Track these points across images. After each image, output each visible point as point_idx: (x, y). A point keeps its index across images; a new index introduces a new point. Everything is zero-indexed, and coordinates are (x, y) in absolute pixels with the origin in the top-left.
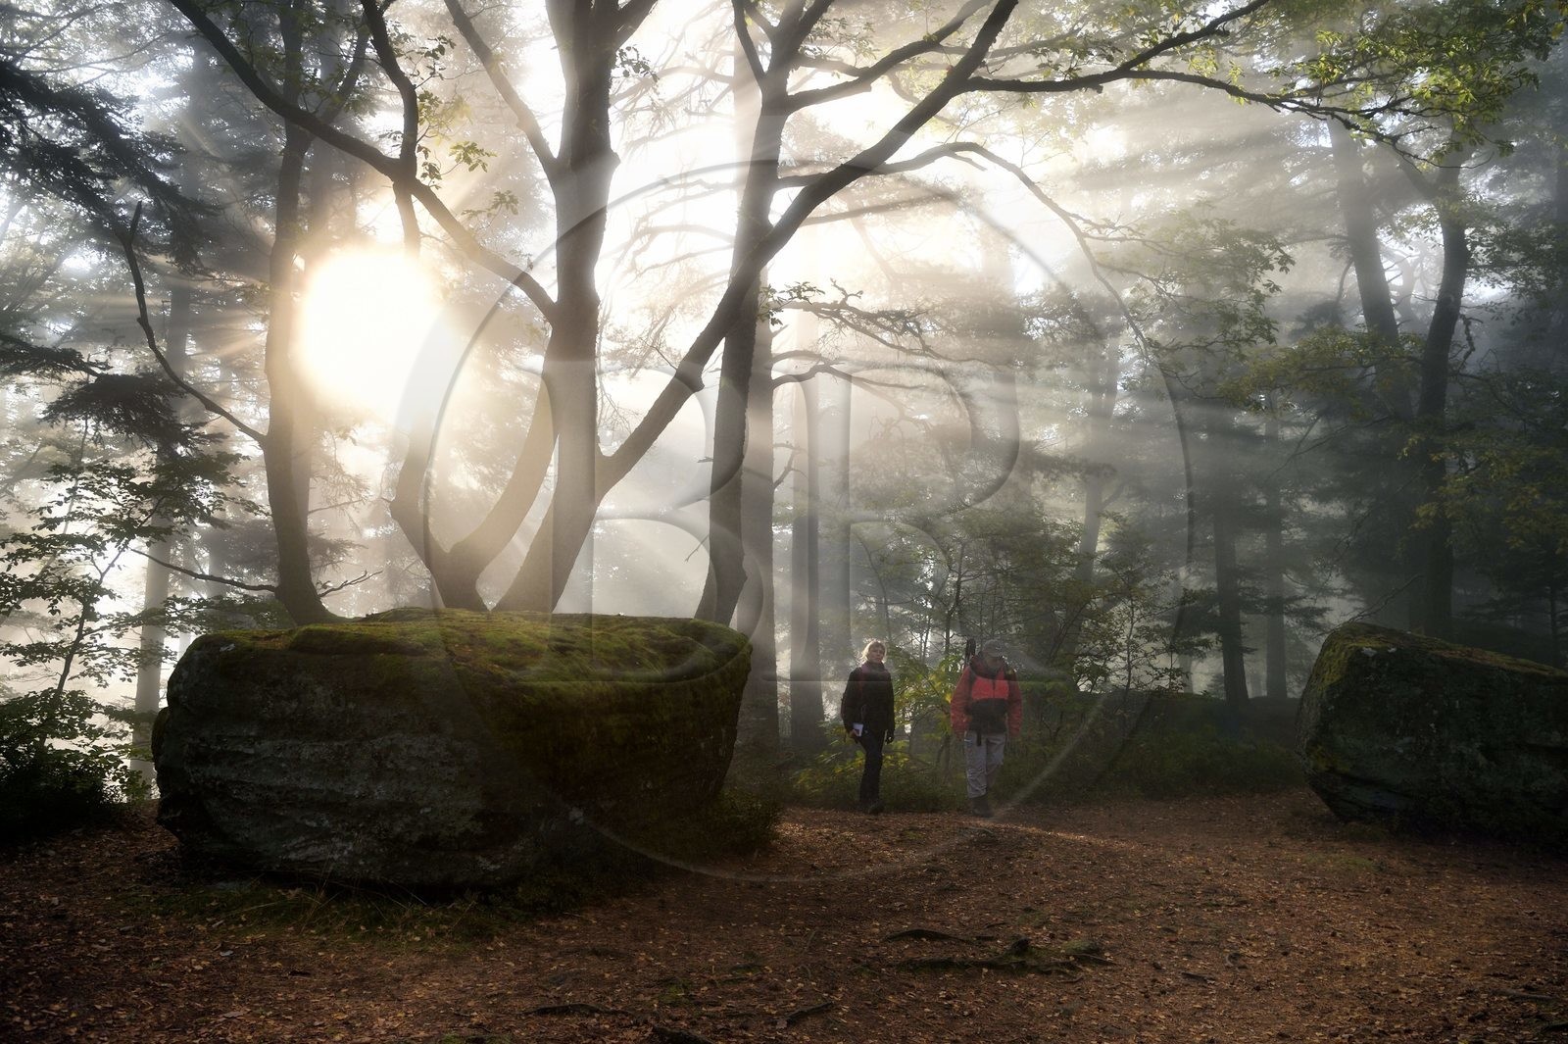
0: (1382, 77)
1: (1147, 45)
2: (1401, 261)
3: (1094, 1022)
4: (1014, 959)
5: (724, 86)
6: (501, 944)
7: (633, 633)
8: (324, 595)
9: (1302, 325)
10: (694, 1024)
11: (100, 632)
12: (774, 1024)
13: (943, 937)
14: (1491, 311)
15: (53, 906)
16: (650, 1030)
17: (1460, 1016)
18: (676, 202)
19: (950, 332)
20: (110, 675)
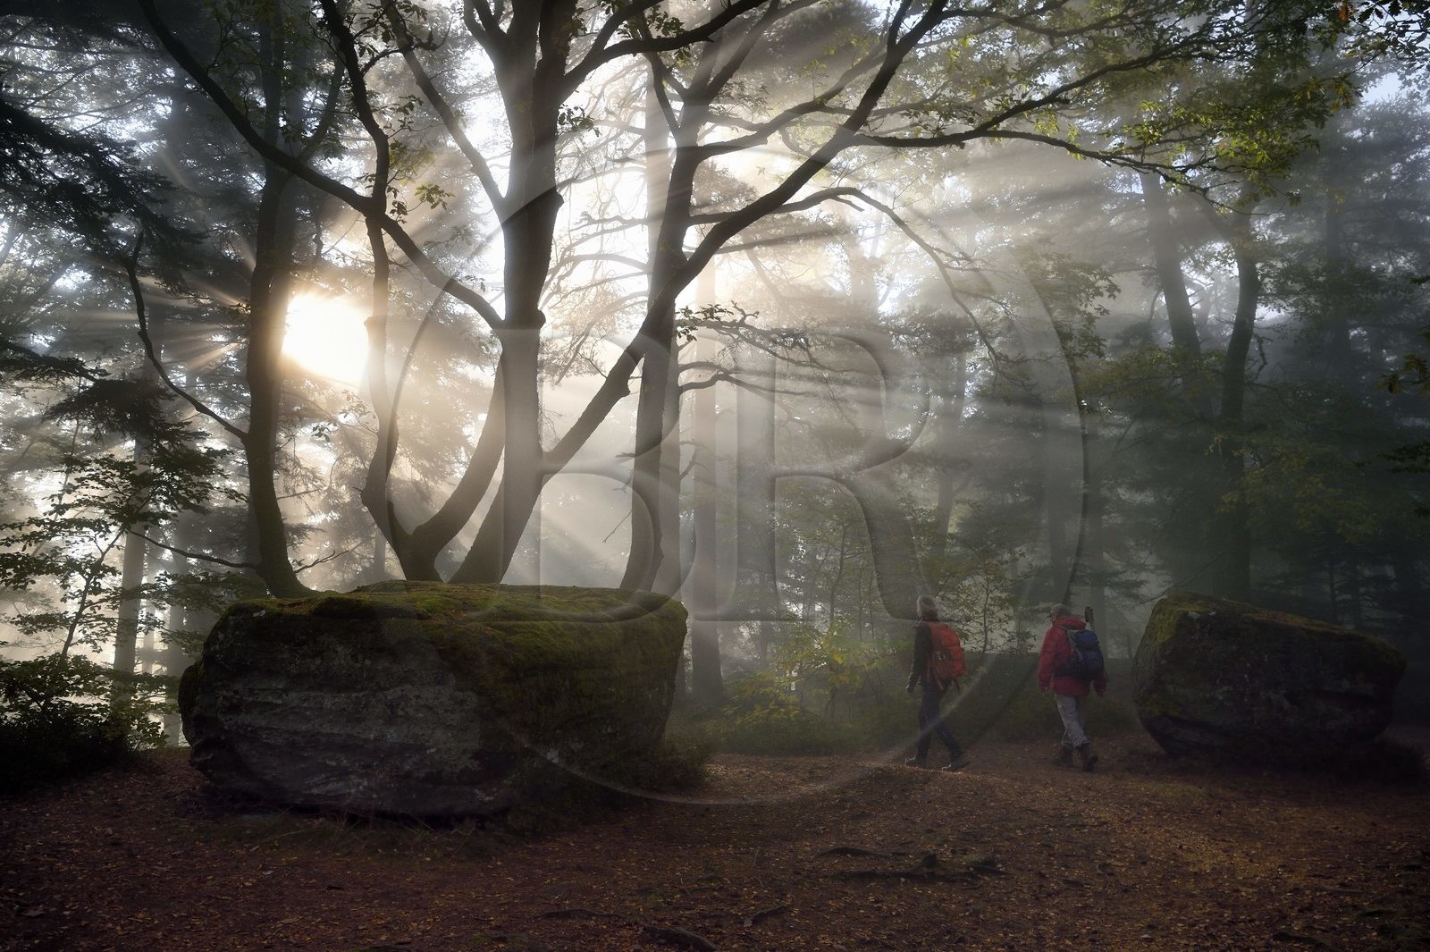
0: (1192, 139)
1: (1000, 108)
2: (1199, 290)
3: (998, 919)
4: (925, 870)
5: (637, 136)
6: (499, 863)
7: (591, 602)
8: (298, 571)
9: (1119, 342)
10: (676, 924)
11: (99, 605)
12: (742, 923)
13: (865, 854)
14: (1278, 331)
15: (109, 835)
16: (641, 929)
17: (1291, 908)
18: (595, 234)
19: (828, 347)
20: (104, 642)
